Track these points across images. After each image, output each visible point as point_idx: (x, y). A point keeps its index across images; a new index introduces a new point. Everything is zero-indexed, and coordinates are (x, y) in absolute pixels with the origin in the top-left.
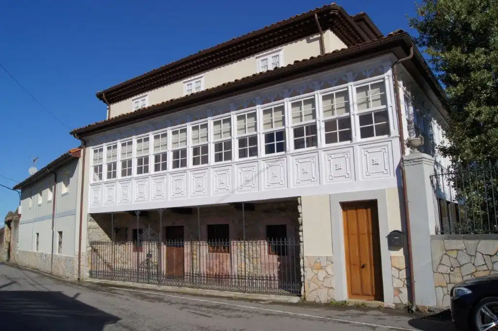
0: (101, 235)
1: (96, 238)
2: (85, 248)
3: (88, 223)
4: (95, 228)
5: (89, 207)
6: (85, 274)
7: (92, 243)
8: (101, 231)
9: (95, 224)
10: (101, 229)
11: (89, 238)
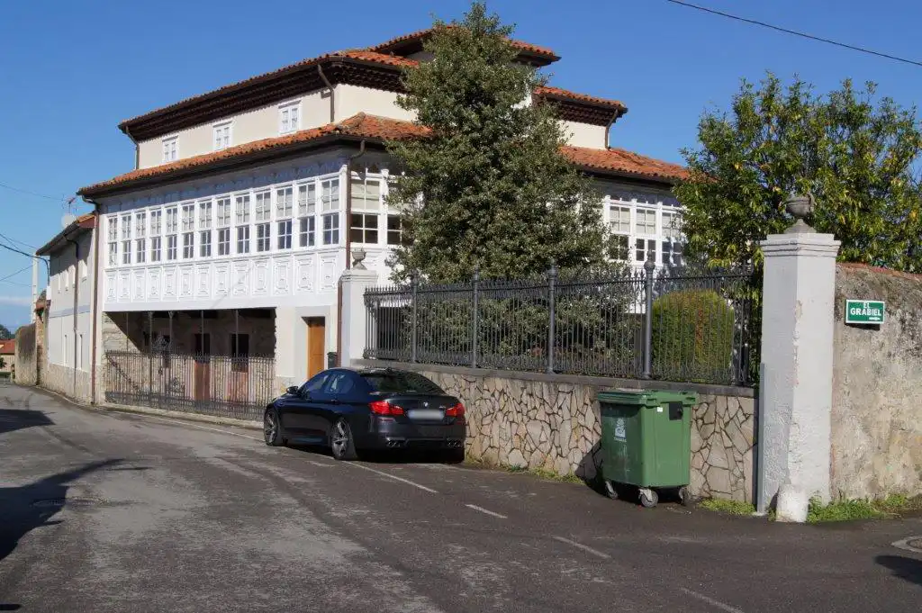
0: (121, 341)
1: (115, 347)
2: (101, 361)
3: (104, 325)
4: (113, 333)
5: (104, 302)
6: (101, 397)
7: (109, 354)
8: (123, 337)
9: (114, 326)
10: (122, 333)
11: (105, 347)
